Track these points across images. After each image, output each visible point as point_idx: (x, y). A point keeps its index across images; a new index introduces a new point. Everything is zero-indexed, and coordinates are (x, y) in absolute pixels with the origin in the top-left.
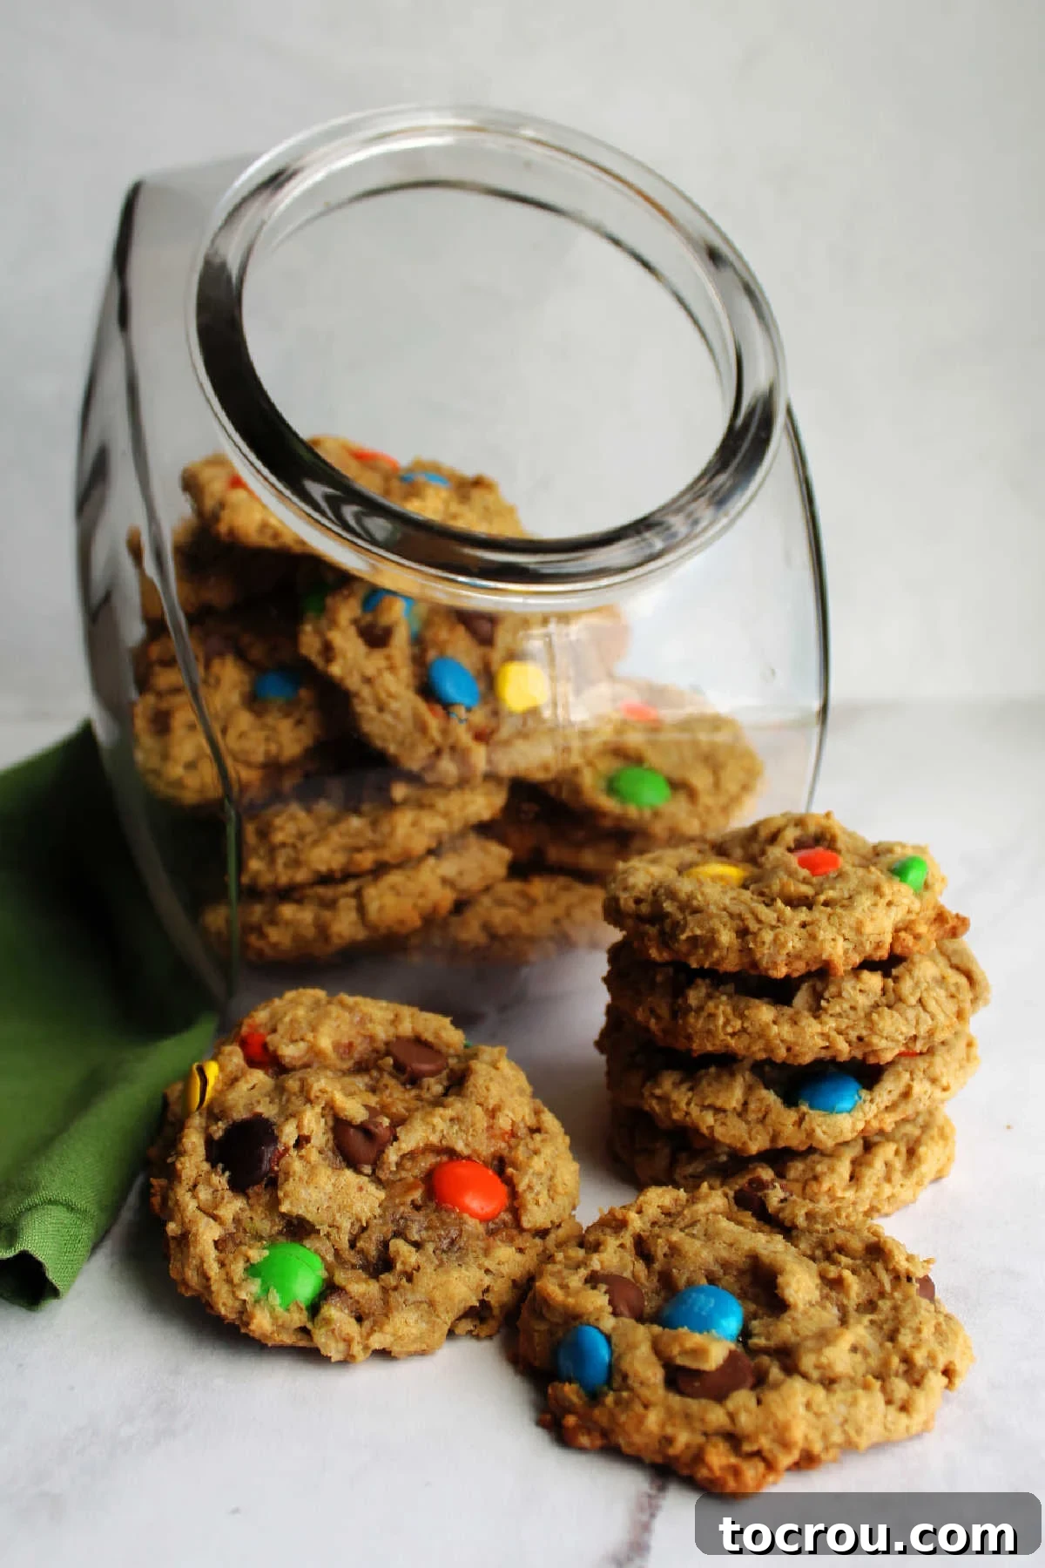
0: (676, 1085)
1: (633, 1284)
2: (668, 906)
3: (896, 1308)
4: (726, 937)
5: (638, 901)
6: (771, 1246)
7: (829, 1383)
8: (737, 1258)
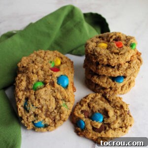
0: (97, 78)
1: (87, 112)
2: (96, 53)
3: (124, 116)
4: (105, 60)
5: (91, 51)
6: (107, 106)
7: (115, 129)
8: (102, 108)
